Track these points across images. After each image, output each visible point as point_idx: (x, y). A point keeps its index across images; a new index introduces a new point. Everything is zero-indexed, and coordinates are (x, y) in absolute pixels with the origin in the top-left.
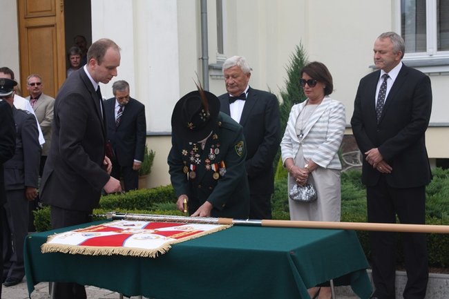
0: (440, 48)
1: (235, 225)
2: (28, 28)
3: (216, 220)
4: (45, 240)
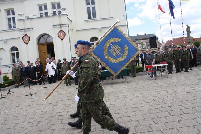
2: (41, 53)
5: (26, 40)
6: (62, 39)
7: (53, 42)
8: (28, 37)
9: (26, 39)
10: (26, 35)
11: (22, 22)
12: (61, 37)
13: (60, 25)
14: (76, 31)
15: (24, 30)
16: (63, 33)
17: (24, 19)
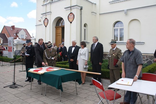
0: (120, 40)
1: (62, 69)
2: (57, 36)
3: (59, 68)
4: (29, 70)
5: (46, 23)
6: (71, 23)
7: (64, 26)
8: (47, 21)
9: (46, 21)
10: (46, 18)
11: (45, 6)
12: (70, 20)
13: (71, 7)
14: (100, 14)
15: (45, 14)
16: (73, 16)
17: (46, 4)
